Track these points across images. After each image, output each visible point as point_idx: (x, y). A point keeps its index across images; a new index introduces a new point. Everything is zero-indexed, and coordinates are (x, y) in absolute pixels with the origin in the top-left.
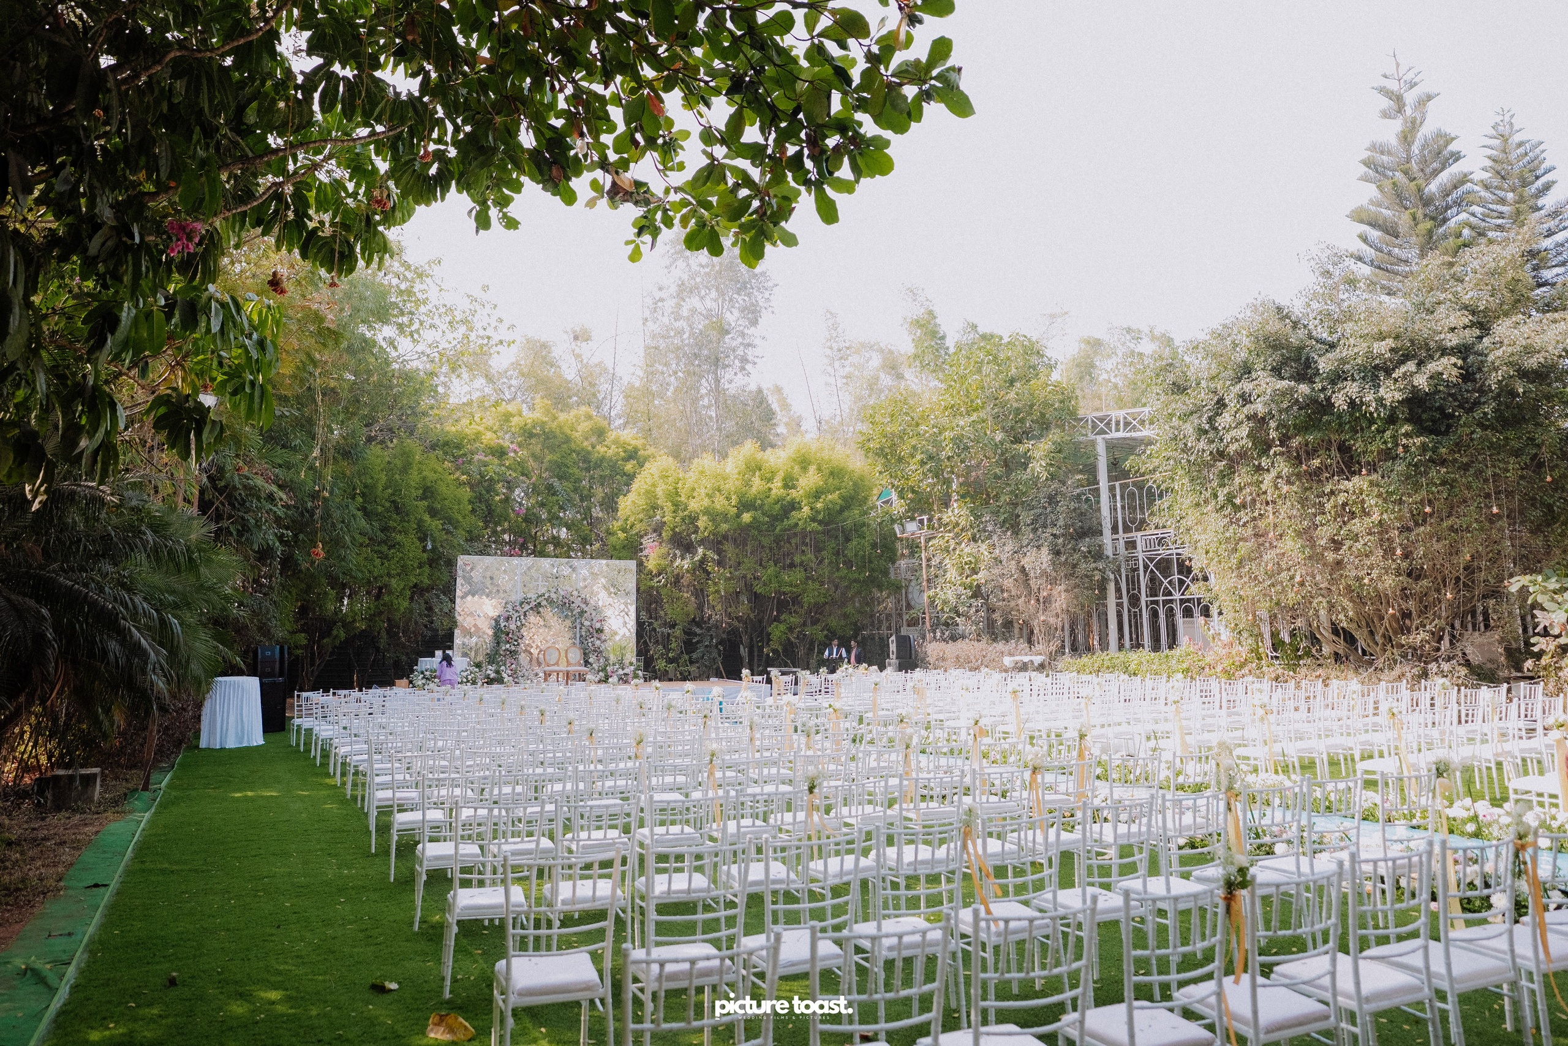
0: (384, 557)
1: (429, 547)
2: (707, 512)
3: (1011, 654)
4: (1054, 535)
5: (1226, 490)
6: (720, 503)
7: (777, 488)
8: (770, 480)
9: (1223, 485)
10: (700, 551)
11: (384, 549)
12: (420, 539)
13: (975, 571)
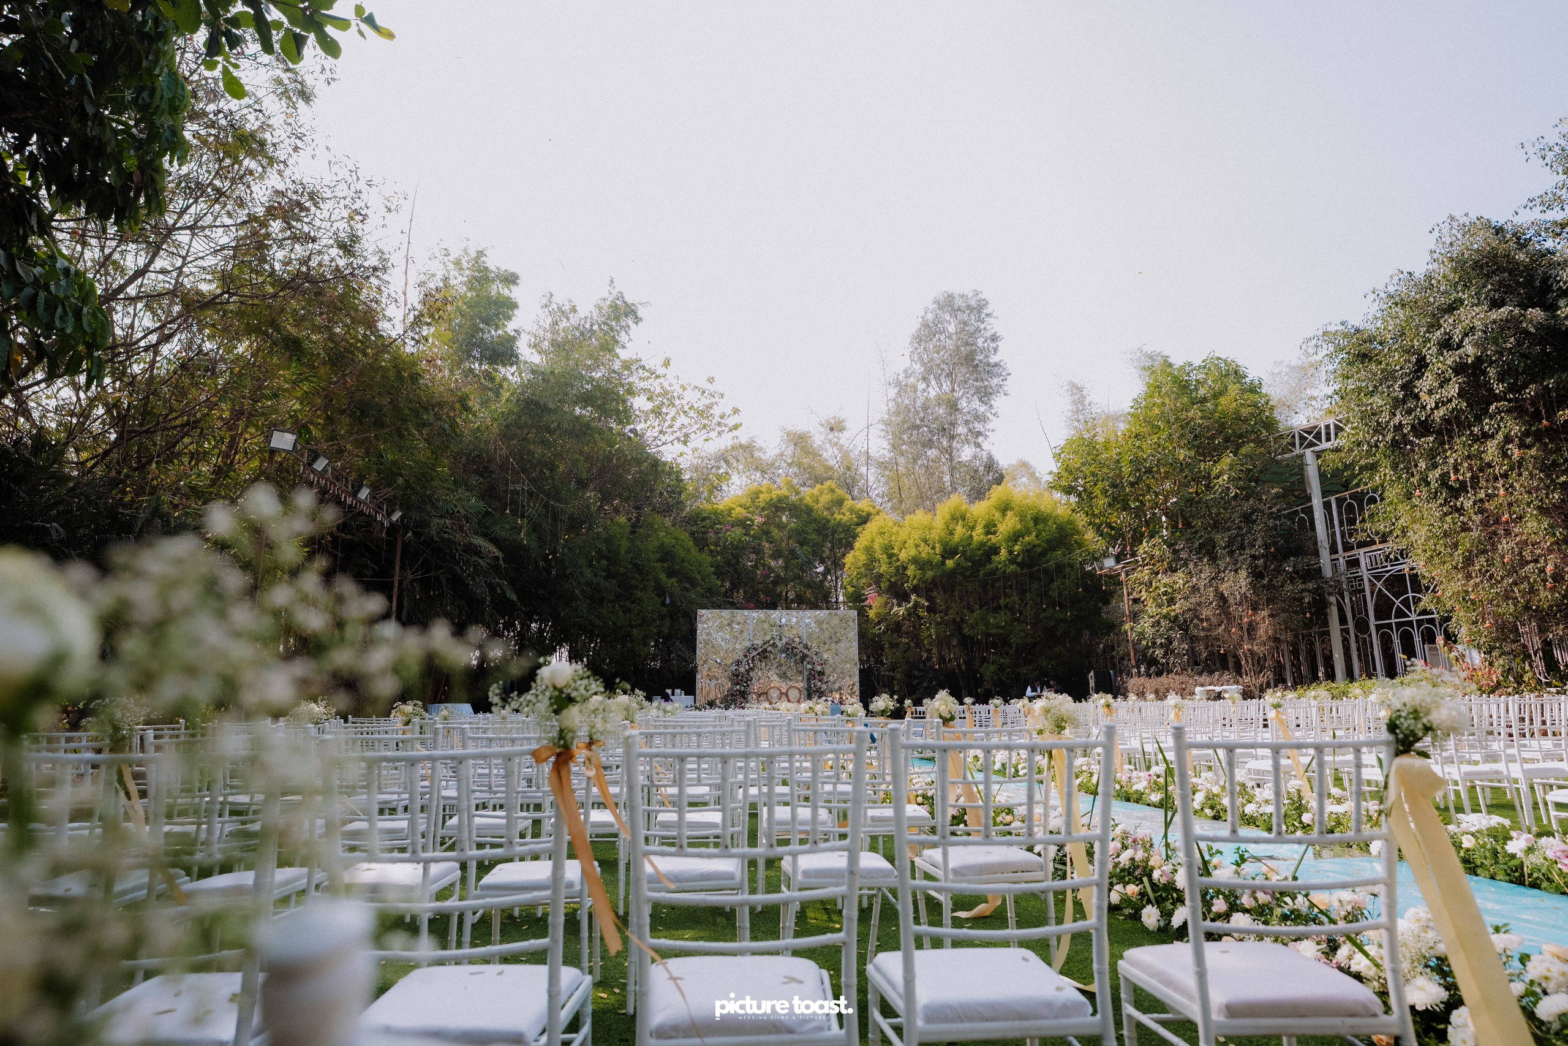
0: (627, 610)
1: (668, 601)
2: (915, 561)
3: (1202, 685)
4: (1254, 557)
5: (1437, 473)
6: (925, 552)
7: (978, 535)
8: (973, 528)
9: (1435, 466)
10: (913, 597)
11: (628, 603)
12: (659, 595)
13: (1171, 601)
